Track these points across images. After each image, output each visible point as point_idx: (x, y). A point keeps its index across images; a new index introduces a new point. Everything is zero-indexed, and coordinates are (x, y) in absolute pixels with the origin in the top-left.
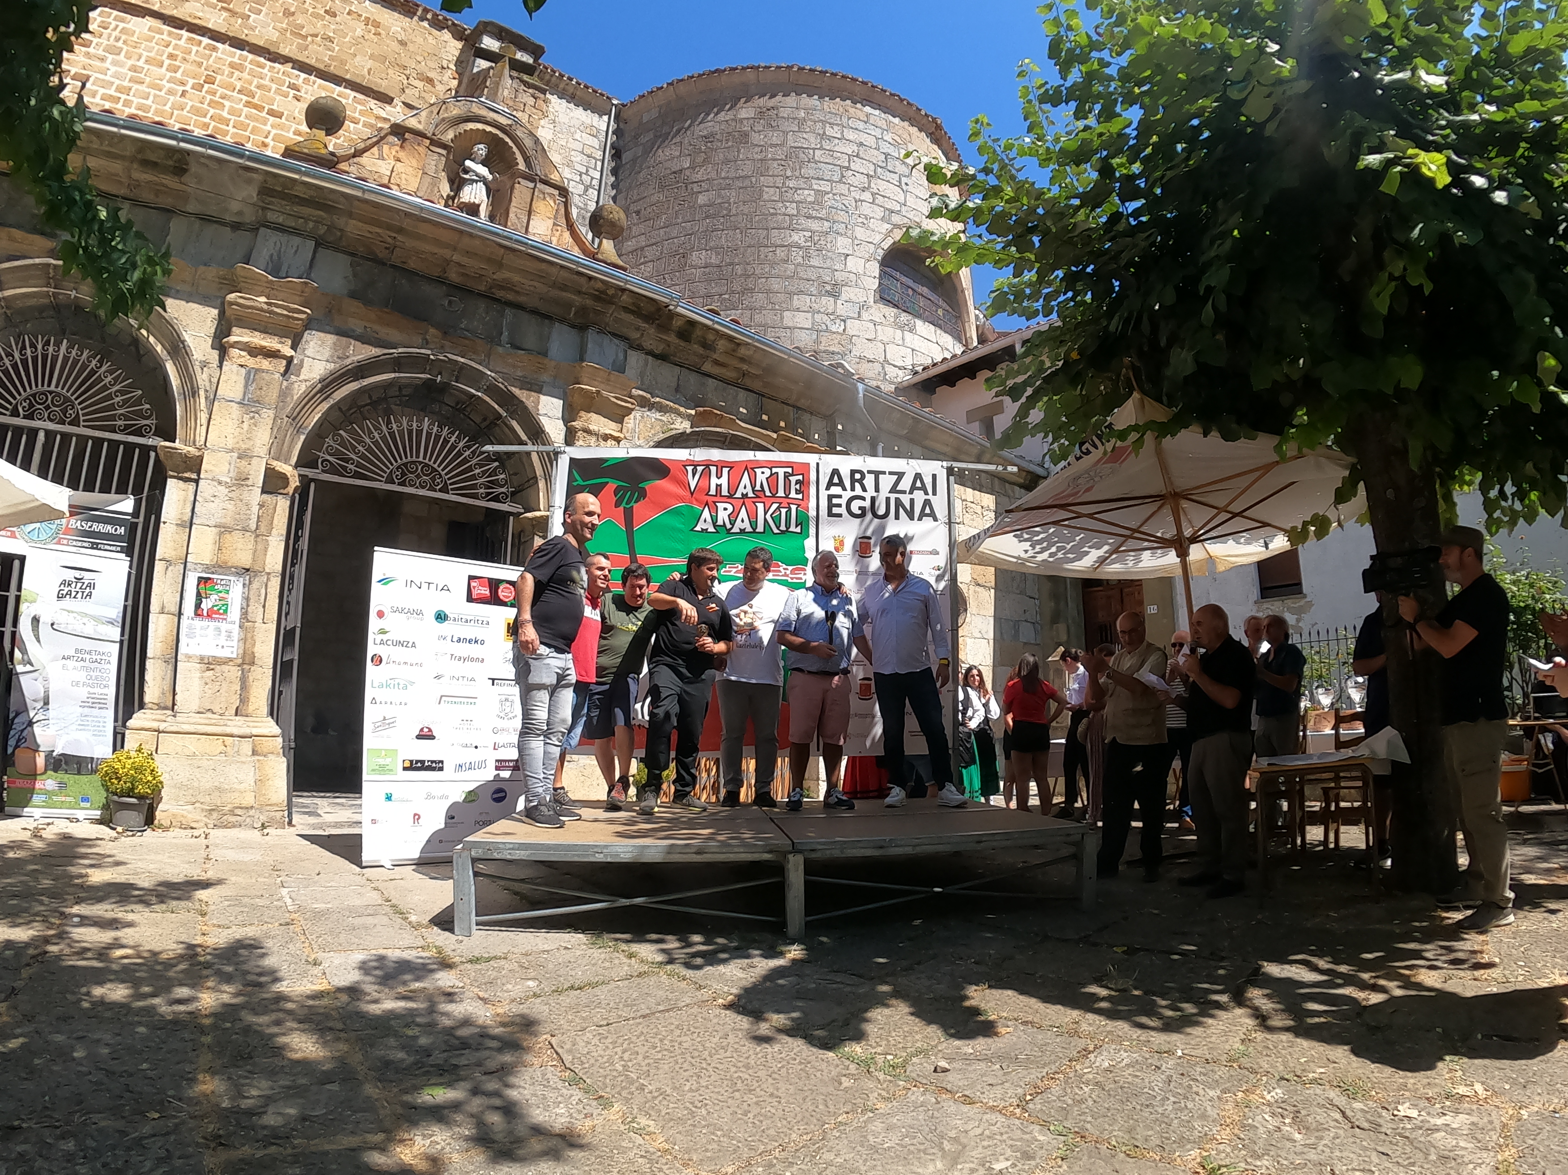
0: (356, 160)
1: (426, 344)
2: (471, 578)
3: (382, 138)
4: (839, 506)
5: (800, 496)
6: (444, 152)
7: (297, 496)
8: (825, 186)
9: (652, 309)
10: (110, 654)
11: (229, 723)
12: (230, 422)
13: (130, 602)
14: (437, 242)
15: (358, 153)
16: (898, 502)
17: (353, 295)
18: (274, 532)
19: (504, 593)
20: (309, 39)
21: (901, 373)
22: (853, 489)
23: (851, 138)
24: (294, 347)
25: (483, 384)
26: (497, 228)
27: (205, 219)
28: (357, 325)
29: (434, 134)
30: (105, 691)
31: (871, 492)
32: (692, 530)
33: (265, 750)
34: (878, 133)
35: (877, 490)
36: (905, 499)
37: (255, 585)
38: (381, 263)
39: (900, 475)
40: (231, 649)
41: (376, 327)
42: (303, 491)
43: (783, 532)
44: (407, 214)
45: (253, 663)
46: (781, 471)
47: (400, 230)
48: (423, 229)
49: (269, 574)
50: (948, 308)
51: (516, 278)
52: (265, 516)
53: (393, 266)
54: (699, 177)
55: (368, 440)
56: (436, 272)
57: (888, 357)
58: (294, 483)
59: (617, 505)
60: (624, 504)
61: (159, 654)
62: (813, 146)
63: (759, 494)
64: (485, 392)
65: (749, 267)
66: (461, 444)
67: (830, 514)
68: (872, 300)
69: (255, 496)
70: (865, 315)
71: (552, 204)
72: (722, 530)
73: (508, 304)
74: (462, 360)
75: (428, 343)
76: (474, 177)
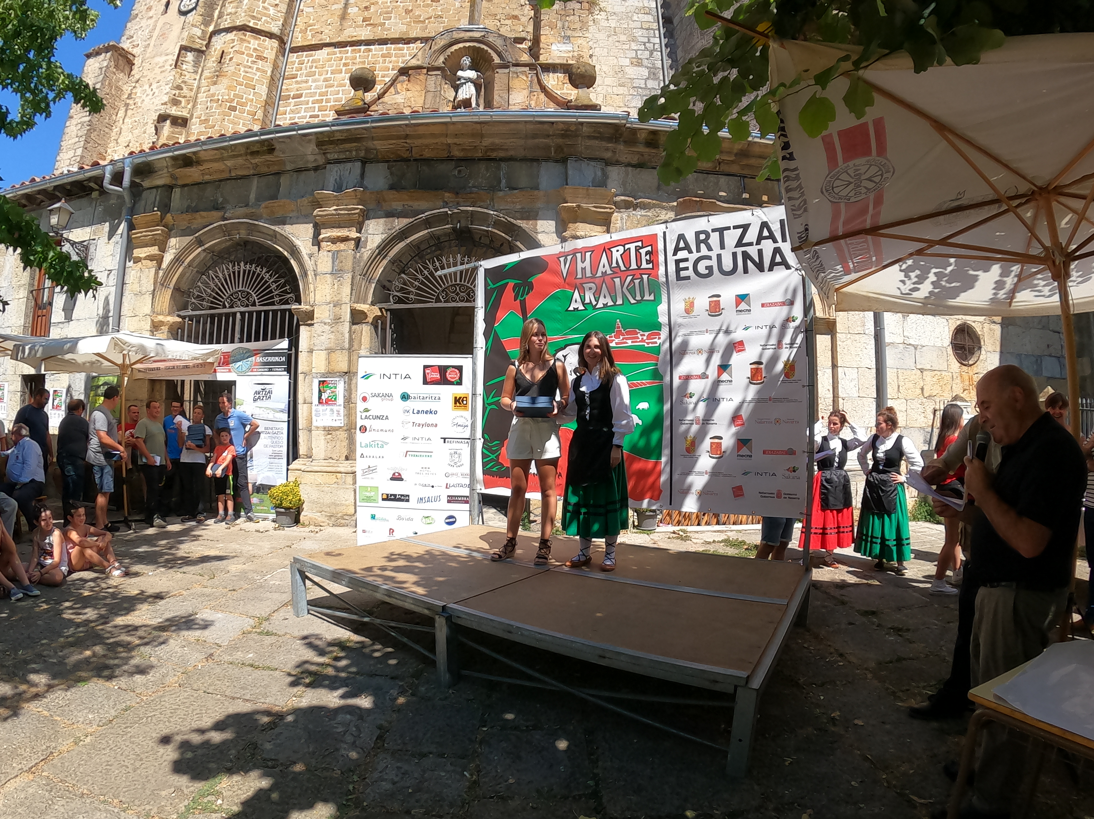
0: (380, 101)
1: (444, 205)
2: (426, 367)
3: (395, 81)
4: (687, 269)
5: (650, 266)
6: (439, 73)
9: (612, 131)
10: (282, 429)
11: (340, 465)
12: (327, 287)
13: (292, 399)
14: (433, 135)
15: (382, 95)
16: (746, 256)
17: (392, 187)
18: (363, 347)
19: (450, 375)
20: (427, 21)
22: (698, 250)
24: (359, 231)
25: (491, 223)
28: (397, 206)
29: (429, 64)
30: (281, 449)
31: (717, 250)
32: (567, 311)
35: (722, 246)
36: (753, 251)
38: (406, 160)
39: (745, 228)
40: (340, 422)
41: (410, 203)
43: (638, 302)
46: (632, 246)
47: (407, 136)
48: (421, 130)
51: (497, 141)
53: (415, 160)
55: (420, 277)
56: (445, 154)
58: (375, 314)
59: (515, 299)
60: (519, 298)
61: (305, 426)
63: (616, 270)
64: (495, 228)
67: (679, 278)
69: (346, 326)
71: (525, 78)
72: (590, 308)
73: (502, 160)
74: (471, 209)
75: (447, 204)
76: (463, 81)
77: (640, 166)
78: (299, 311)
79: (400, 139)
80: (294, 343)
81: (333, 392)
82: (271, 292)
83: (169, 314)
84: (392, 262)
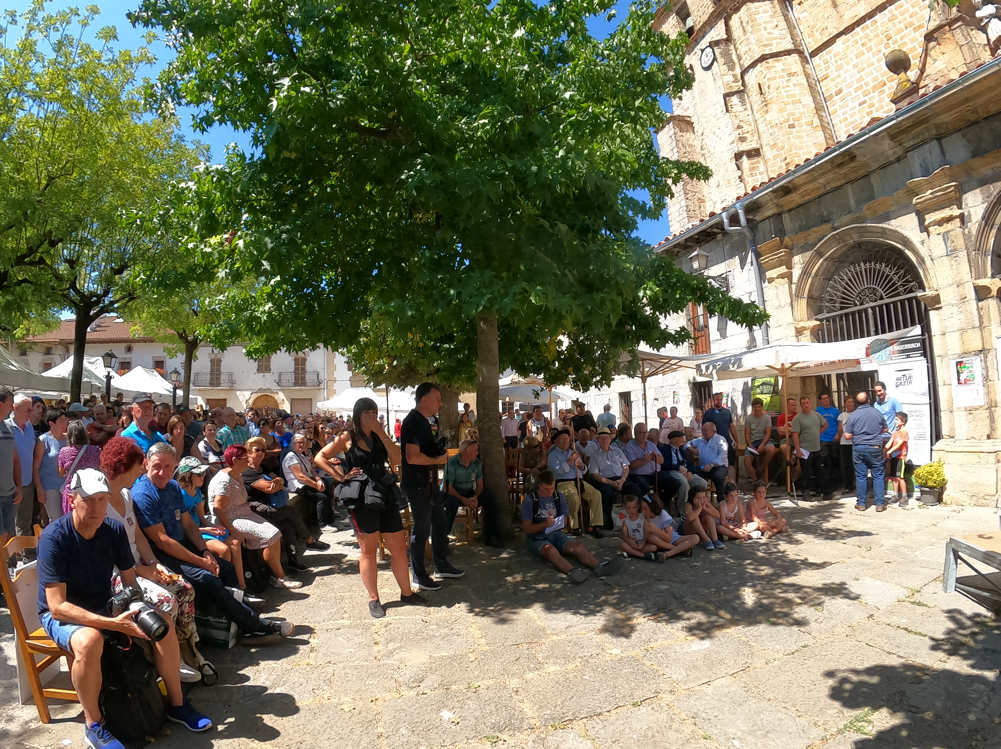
0: (925, 74)
3: (926, 50)
6: (960, 23)
10: (925, 411)
12: (946, 268)
13: (931, 382)
15: (923, 70)
17: (974, 155)
24: (960, 207)
29: (947, 20)
30: (924, 430)
40: (981, 400)
41: (997, 164)
45: (996, 406)
53: (984, 119)
61: (946, 407)
69: (973, 304)
78: (925, 298)
79: (962, 104)
80: (926, 329)
81: (970, 372)
82: (894, 284)
83: (809, 319)
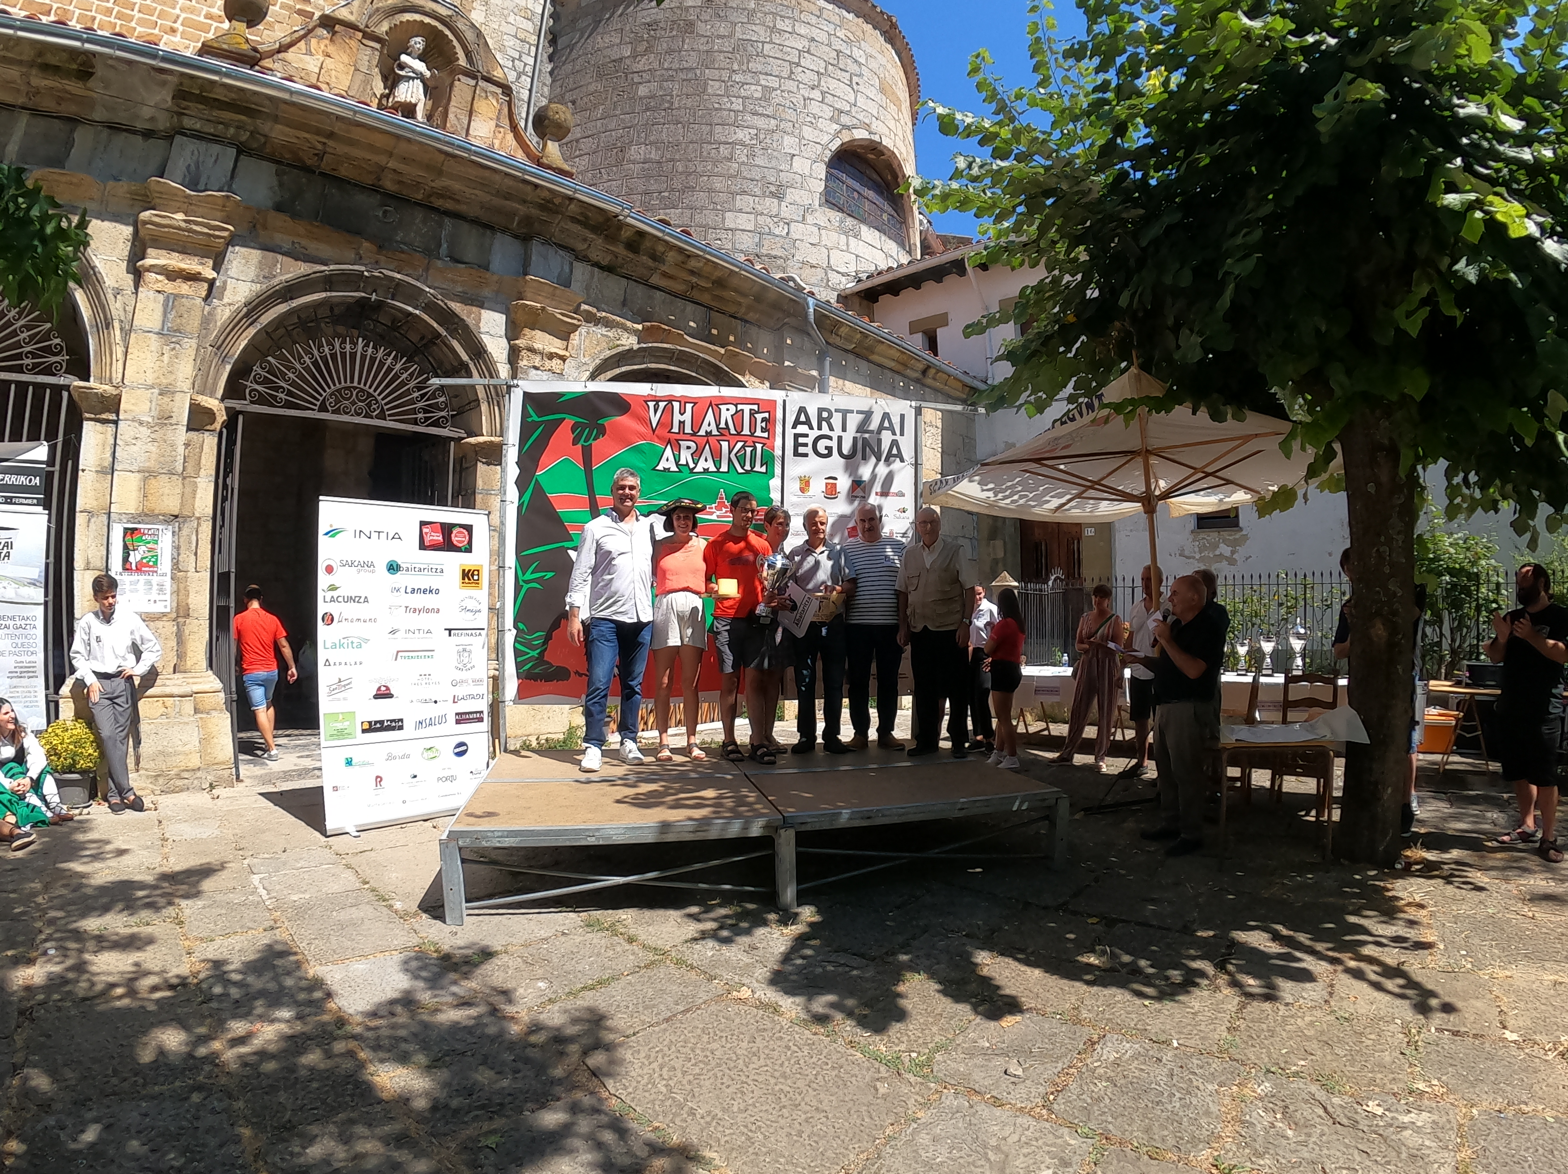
1: (359, 260)
2: (423, 524)
4: (806, 445)
7: (224, 430)
8: (773, 82)
9: (601, 219)
10: (33, 618)
11: (168, 682)
12: (149, 355)
13: (52, 557)
14: (371, 148)
15: (283, 48)
16: (865, 443)
17: (279, 208)
18: (202, 473)
19: (457, 538)
21: (843, 279)
23: (802, 32)
24: (217, 268)
25: (422, 301)
26: (438, 133)
27: (114, 127)
28: (283, 240)
29: (367, 26)
30: (33, 658)
31: (838, 431)
32: (654, 469)
33: (208, 707)
34: (830, 28)
35: (844, 429)
36: (873, 439)
37: (185, 532)
38: (308, 170)
39: (868, 414)
40: (164, 604)
41: (304, 242)
42: (230, 424)
43: (747, 472)
44: (338, 117)
45: (187, 616)
46: (746, 408)
47: (331, 135)
48: (357, 134)
49: (199, 518)
50: (893, 213)
51: (456, 186)
52: (192, 458)
53: (322, 174)
54: (640, 67)
55: (298, 366)
56: (369, 180)
57: (832, 262)
58: (221, 417)
59: (575, 443)
62: (762, 39)
63: (723, 432)
64: (424, 310)
65: (690, 164)
66: (398, 366)
67: (796, 454)
68: (817, 203)
69: (181, 435)
70: (810, 219)
71: (495, 103)
72: (685, 470)
73: (447, 213)
74: (399, 276)
75: (361, 258)
76: (411, 74)
77: (609, 269)
78: (87, 394)
79: (318, 134)
80: (66, 453)
81: (150, 550)
84: (266, 331)
